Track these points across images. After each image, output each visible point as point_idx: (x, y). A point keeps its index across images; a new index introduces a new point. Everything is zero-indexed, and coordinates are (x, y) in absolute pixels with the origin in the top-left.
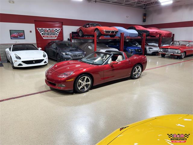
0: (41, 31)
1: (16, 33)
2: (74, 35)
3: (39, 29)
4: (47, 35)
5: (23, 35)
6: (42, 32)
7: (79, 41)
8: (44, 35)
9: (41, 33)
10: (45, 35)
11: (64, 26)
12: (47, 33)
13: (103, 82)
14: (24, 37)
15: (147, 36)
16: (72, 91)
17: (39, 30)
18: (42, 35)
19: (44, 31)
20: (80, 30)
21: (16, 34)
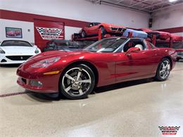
0: (40, 31)
2: (76, 37)
6: (42, 32)
7: (82, 44)
8: (44, 35)
9: (40, 33)
11: (66, 27)
13: (113, 82)
14: (21, 35)
15: (157, 38)
16: (57, 96)
17: (38, 29)
18: (41, 35)
19: (44, 31)
20: (83, 30)
21: (12, 32)
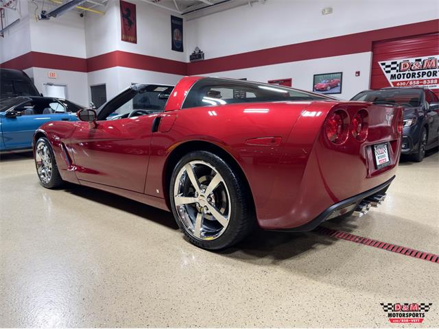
0: (389, 69)
1: (324, 81)
3: (383, 64)
4: (406, 79)
5: (339, 84)
6: (393, 72)
8: (397, 80)
9: (388, 76)
10: (402, 79)
12: (407, 72)
14: (339, 88)
17: (383, 67)
18: (390, 81)
19: (398, 68)
